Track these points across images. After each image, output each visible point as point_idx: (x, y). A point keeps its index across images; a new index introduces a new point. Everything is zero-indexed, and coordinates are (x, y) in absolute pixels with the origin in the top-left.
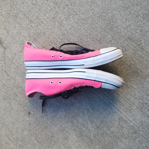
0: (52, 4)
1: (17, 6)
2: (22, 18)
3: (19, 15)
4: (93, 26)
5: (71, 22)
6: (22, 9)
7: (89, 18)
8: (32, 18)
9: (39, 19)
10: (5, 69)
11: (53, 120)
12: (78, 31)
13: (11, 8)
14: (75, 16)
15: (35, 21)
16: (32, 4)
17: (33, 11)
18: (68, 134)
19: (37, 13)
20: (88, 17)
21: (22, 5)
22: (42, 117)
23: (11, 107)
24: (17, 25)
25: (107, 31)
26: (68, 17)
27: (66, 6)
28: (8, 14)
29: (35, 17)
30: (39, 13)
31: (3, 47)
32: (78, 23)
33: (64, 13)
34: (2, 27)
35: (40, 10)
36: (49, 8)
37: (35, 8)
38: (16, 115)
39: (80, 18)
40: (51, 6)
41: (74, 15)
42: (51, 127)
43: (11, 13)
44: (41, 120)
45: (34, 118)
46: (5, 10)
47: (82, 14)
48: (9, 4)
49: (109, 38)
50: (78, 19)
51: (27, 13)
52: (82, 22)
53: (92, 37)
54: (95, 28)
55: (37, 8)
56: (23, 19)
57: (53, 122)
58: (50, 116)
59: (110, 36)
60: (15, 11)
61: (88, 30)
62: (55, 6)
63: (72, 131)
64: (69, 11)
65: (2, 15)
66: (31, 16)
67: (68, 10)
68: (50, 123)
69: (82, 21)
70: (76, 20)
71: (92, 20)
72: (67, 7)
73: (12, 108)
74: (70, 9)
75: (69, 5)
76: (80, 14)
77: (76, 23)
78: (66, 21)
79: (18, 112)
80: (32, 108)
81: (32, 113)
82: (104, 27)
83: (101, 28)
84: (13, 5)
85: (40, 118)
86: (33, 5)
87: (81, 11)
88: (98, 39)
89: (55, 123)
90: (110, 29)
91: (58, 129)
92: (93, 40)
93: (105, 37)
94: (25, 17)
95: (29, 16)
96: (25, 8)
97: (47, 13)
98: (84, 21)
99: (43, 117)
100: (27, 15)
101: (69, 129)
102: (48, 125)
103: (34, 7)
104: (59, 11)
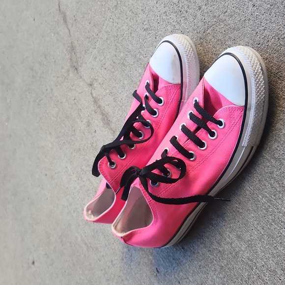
0: (173, 16)
3: (127, 59)
5: (211, 43)
14: (217, 28)
17: (145, 44)
24: (126, 82)
26: (205, 34)
27: (197, 10)
28: (114, 64)
31: (111, 129)
32: (224, 42)
33: (195, 27)
34: (107, 91)
35: (156, 38)
36: (169, 27)
37: (148, 37)
38: (137, 273)
39: (227, 27)
40: (172, 22)
41: (214, 26)
43: (116, 61)
46: (108, 57)
47: (231, 16)
48: (113, 45)
50: (224, 32)
51: (137, 52)
52: (233, 38)
54: (261, 42)
55: (150, 35)
56: (133, 66)
58: (193, 282)
60: (122, 55)
62: (179, 20)
64: (205, 21)
66: (144, 55)
67: (203, 19)
69: (231, 35)
70: (220, 37)
72: (200, 11)
74: (206, 15)
75: (203, 7)
76: (227, 19)
77: (220, 43)
79: (140, 267)
84: (118, 44)
85: (177, 284)
86: (145, 32)
87: (228, 11)
94: (135, 60)
96: (134, 42)
99: (181, 282)
100: (138, 56)
103: (147, 34)
104: (187, 28)
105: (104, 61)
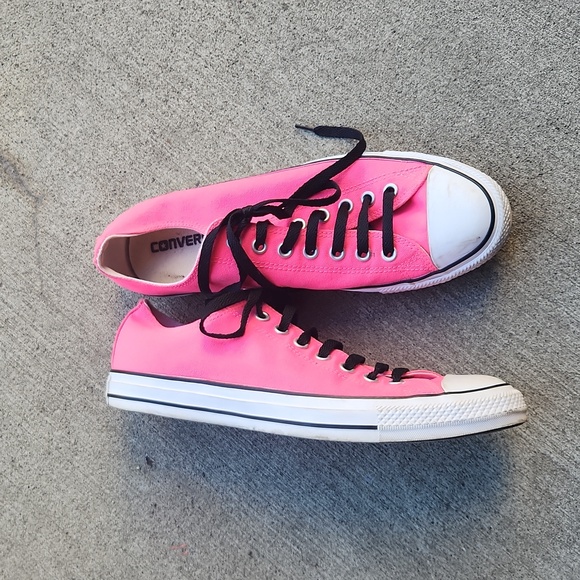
0: (222, 5)
1: (78, 24)
2: (102, 71)
3: (88, 59)
4: (397, 83)
5: (306, 72)
6: (99, 37)
7: (380, 53)
8: (145, 69)
9: (171, 69)
10: (42, 286)
11: (251, 483)
12: (338, 109)
13: (53, 36)
14: (320, 50)
15: (155, 81)
16: (139, 12)
17: (144, 39)
18: (316, 541)
19: (164, 45)
20: (374, 47)
21: (101, 20)
22: (204, 475)
23: (70, 442)
24: (81, 104)
25: (458, 99)
26: (293, 54)
27: (279, 10)
28: (44, 61)
29: (153, 64)
30: (170, 45)
31: (29, 194)
32: (333, 76)
33: (274, 37)
34: (21, 113)
35: (173, 34)
36: (210, 23)
37: (153, 28)
38: (92, 474)
39: (342, 53)
40: (218, 14)
41: (315, 45)
42: (243, 515)
43: (54, 56)
44: (199, 488)
45: (168, 481)
46: (28, 43)
47: (350, 37)
48: (44, 20)
49: (468, 129)
50: (333, 59)
51: (119, 50)
52: (352, 72)
53: (395, 130)
54: (405, 90)
55: (160, 26)
56: (107, 75)
57: (250, 492)
58: (238, 470)
59: (471, 119)
60: (73, 47)
61: (377, 101)
62: (236, 15)
63: (334, 526)
64: (295, 31)
65: (17, 65)
66: (140, 61)
67: (292, 28)
68: (240, 497)
69: (349, 68)
70: (326, 65)
71: (394, 61)
72: (286, 13)
73: (75, 444)
74: (299, 22)
75: (293, 7)
76: (342, 39)
77: (324, 75)
78: (285, 69)
79: (101, 461)
80: (160, 440)
81: (161, 460)
82: (446, 83)
83: (431, 90)
84: (61, 23)
85: (197, 478)
86: (143, 17)
87: (345, 27)
88: (424, 136)
89: (259, 499)
90: (468, 89)
91: (276, 522)
92: (401, 139)
93: (449, 124)
94: (112, 66)
95: (129, 62)
96: (111, 29)
97: (204, 44)
98: (361, 66)
99: (207, 474)
100: (122, 59)
101: (323, 520)
102: (233, 505)
103: (150, 22)
104: (253, 33)
105: (13, 48)
